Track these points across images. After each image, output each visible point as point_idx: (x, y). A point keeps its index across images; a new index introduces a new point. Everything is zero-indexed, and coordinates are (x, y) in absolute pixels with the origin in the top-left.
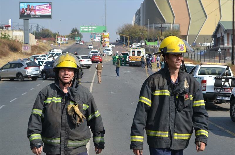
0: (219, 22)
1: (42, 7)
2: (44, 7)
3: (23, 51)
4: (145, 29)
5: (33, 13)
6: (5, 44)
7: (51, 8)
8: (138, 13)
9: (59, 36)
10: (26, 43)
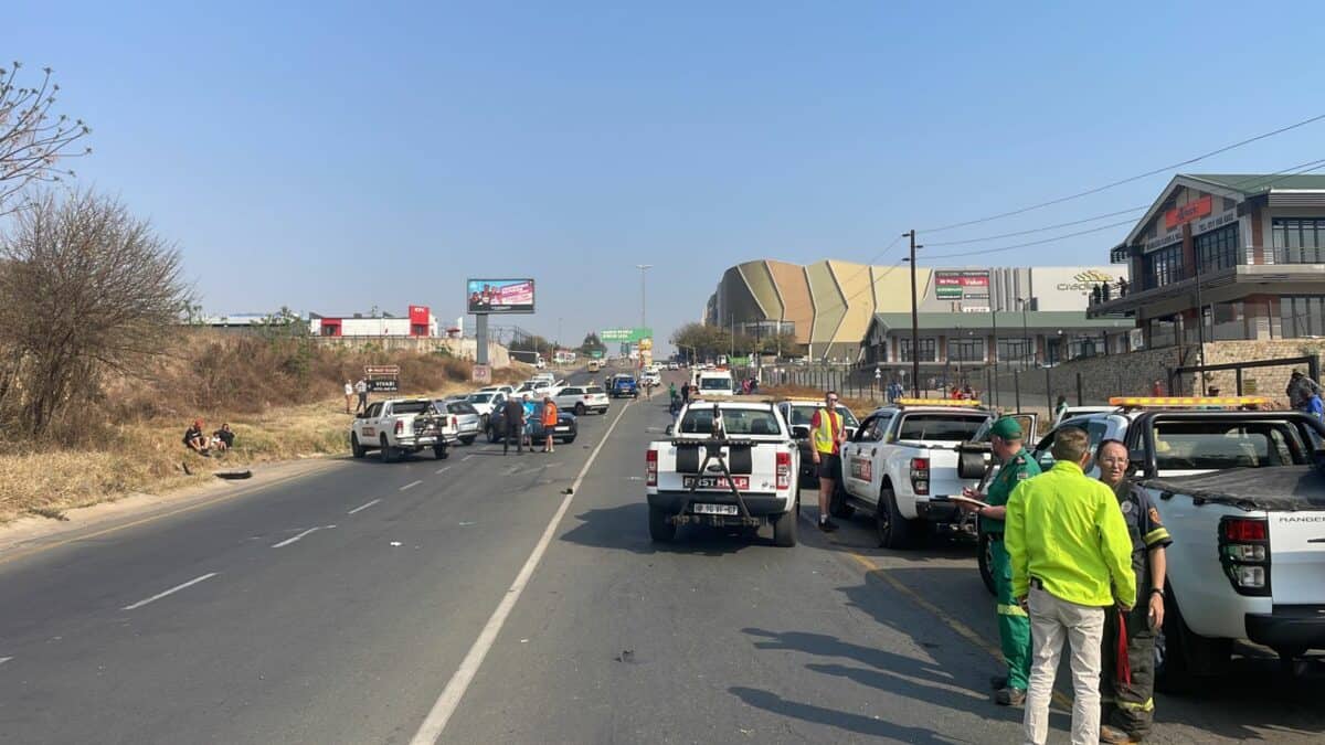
0: (874, 314)
1: (514, 289)
2: (519, 288)
3: (475, 378)
4: (726, 331)
5: (495, 301)
6: (438, 365)
7: (533, 292)
8: (713, 302)
9: (557, 348)
10: (482, 360)
